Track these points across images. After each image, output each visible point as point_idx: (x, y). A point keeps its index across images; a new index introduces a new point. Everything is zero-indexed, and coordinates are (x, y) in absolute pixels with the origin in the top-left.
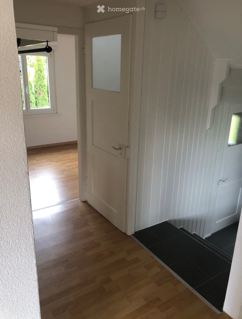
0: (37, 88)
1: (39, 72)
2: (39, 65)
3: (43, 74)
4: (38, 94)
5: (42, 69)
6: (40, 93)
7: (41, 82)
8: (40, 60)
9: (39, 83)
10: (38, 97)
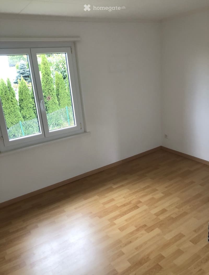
0: (46, 93)
1: (46, 75)
2: (46, 68)
3: (51, 78)
4: (48, 99)
5: (49, 72)
6: (50, 97)
7: (49, 87)
8: (46, 63)
9: (47, 87)
10: (48, 102)
